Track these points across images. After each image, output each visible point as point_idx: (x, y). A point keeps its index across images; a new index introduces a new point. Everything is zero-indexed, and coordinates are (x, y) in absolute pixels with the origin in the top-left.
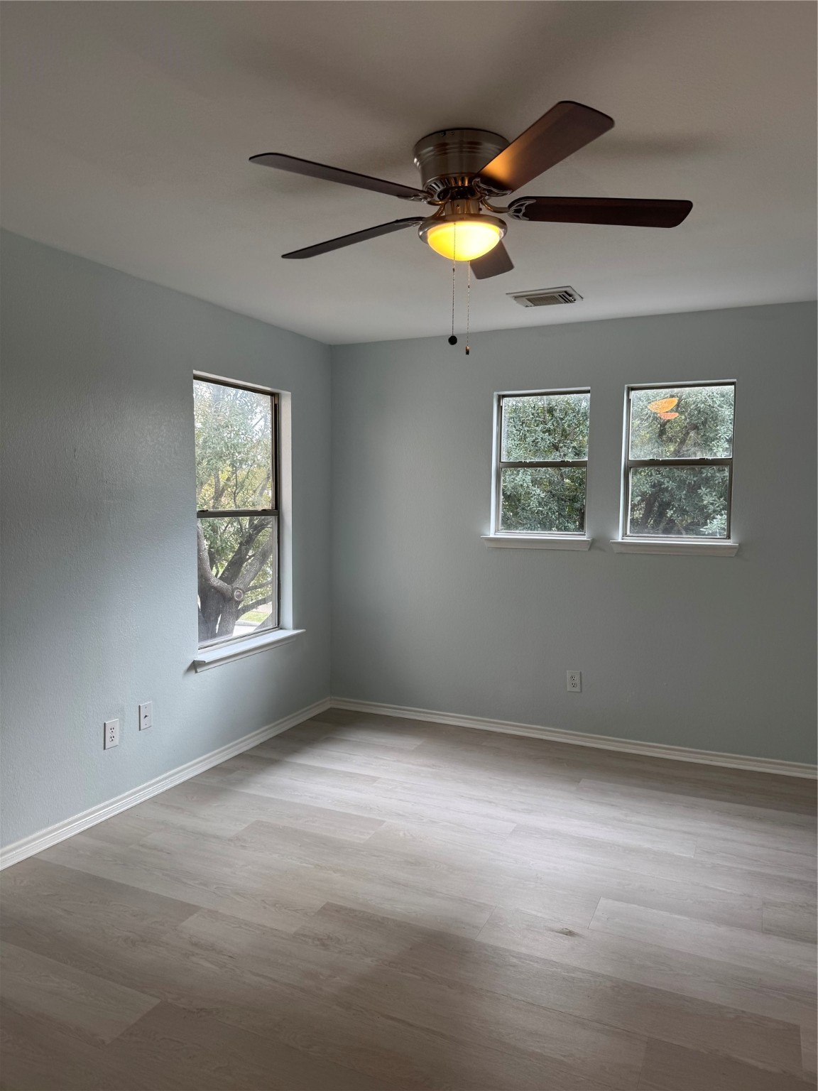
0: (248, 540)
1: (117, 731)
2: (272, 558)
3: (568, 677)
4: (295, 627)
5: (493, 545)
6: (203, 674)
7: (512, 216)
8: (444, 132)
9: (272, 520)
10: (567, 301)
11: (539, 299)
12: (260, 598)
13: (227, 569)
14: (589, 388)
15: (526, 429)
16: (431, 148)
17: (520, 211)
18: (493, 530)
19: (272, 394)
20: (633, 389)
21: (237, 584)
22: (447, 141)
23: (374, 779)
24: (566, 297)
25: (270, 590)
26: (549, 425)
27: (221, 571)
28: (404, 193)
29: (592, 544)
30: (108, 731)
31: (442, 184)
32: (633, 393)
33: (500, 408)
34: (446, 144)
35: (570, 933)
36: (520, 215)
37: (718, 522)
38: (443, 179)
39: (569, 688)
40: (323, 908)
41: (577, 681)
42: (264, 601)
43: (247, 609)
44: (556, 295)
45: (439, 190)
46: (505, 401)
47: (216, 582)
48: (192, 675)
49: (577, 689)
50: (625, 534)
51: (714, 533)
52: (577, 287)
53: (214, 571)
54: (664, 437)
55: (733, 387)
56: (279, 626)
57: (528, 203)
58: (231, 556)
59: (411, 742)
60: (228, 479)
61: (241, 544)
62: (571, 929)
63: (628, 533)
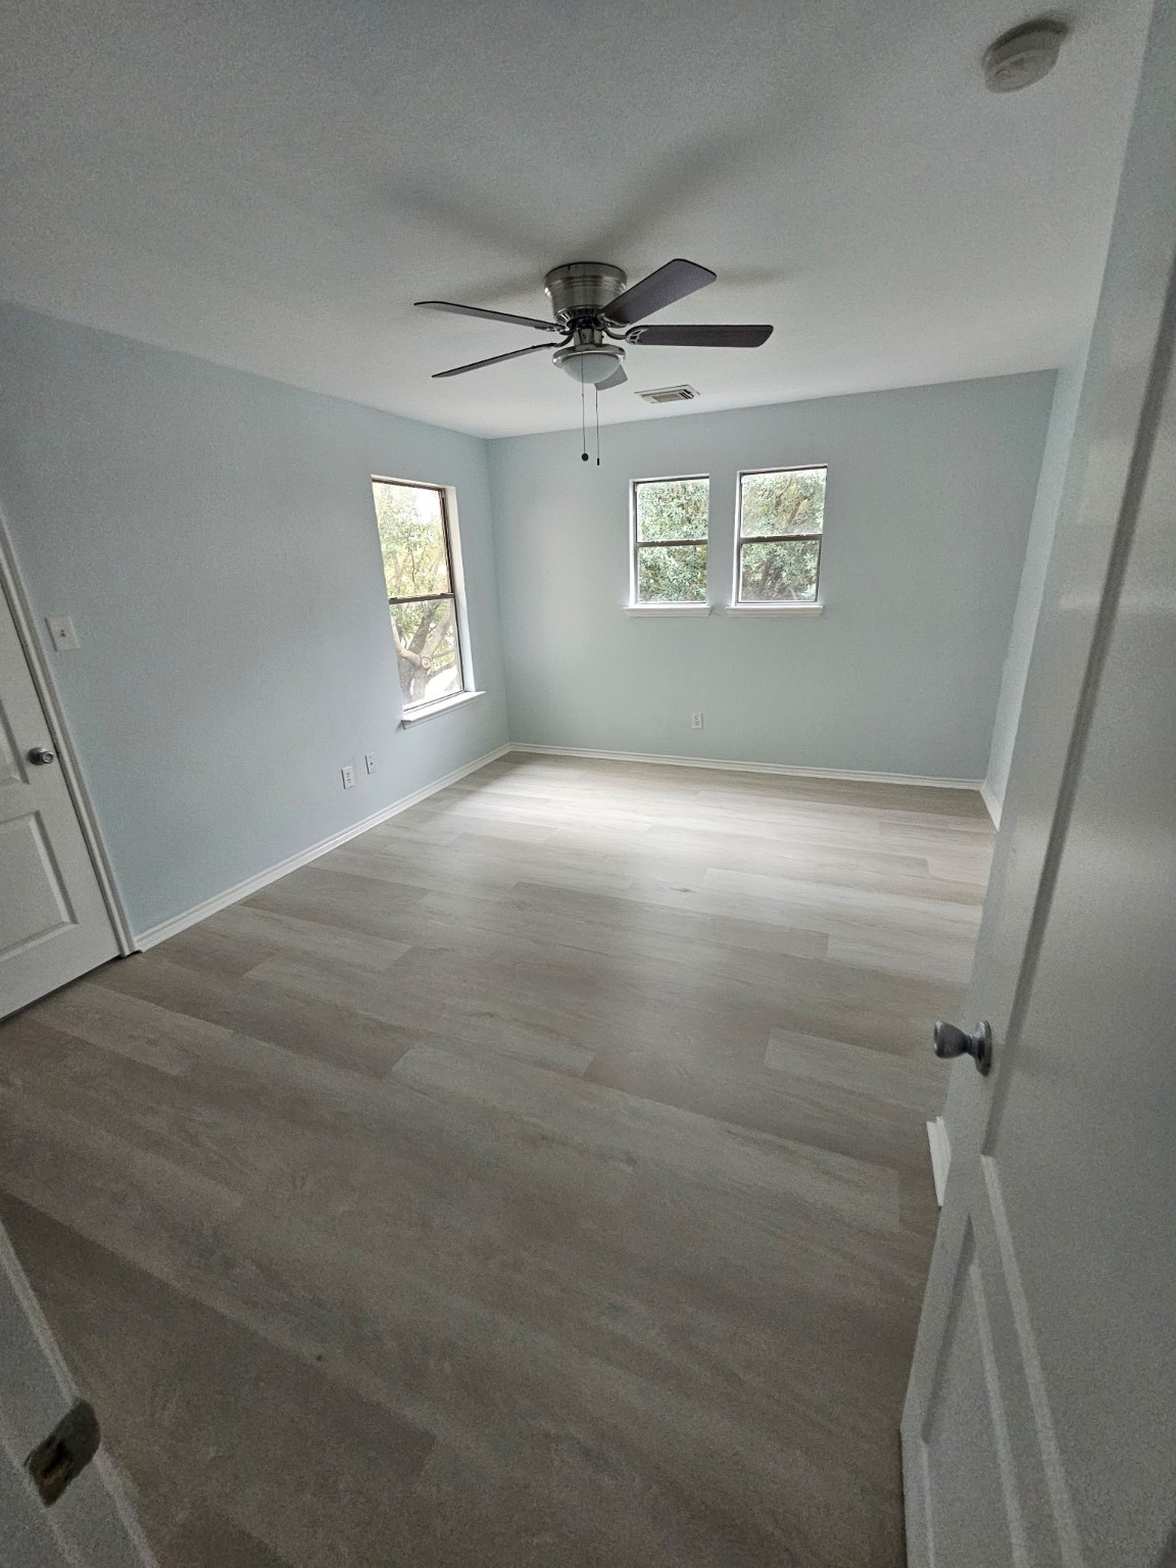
0: (430, 615)
1: (352, 776)
2: (452, 629)
3: (693, 717)
4: (477, 691)
5: (633, 614)
6: (410, 730)
7: (629, 342)
8: (569, 266)
9: (448, 602)
10: (687, 397)
11: (662, 397)
12: (444, 664)
13: (414, 641)
14: (707, 475)
15: (662, 504)
16: (559, 281)
17: (635, 338)
18: (633, 602)
19: (439, 490)
20: (745, 474)
21: (424, 653)
22: (572, 275)
23: (548, 800)
24: (686, 394)
25: (453, 657)
26: (683, 501)
27: (409, 642)
28: (541, 325)
29: (712, 610)
30: (345, 776)
31: (570, 316)
32: (745, 479)
33: (635, 494)
34: (572, 278)
35: (686, 891)
36: (636, 340)
37: (812, 590)
38: (571, 311)
39: (694, 726)
40: (517, 885)
41: (700, 719)
42: (448, 666)
43: (435, 673)
44: (677, 393)
45: (567, 320)
46: (640, 488)
47: (406, 653)
48: (402, 731)
49: (700, 727)
50: (737, 602)
51: (808, 600)
52: (693, 386)
53: (403, 644)
54: (781, 508)
55: (825, 470)
56: (464, 690)
57: (642, 331)
58: (416, 628)
59: (572, 773)
60: (405, 561)
61: (423, 619)
62: (687, 888)
63: (740, 600)
